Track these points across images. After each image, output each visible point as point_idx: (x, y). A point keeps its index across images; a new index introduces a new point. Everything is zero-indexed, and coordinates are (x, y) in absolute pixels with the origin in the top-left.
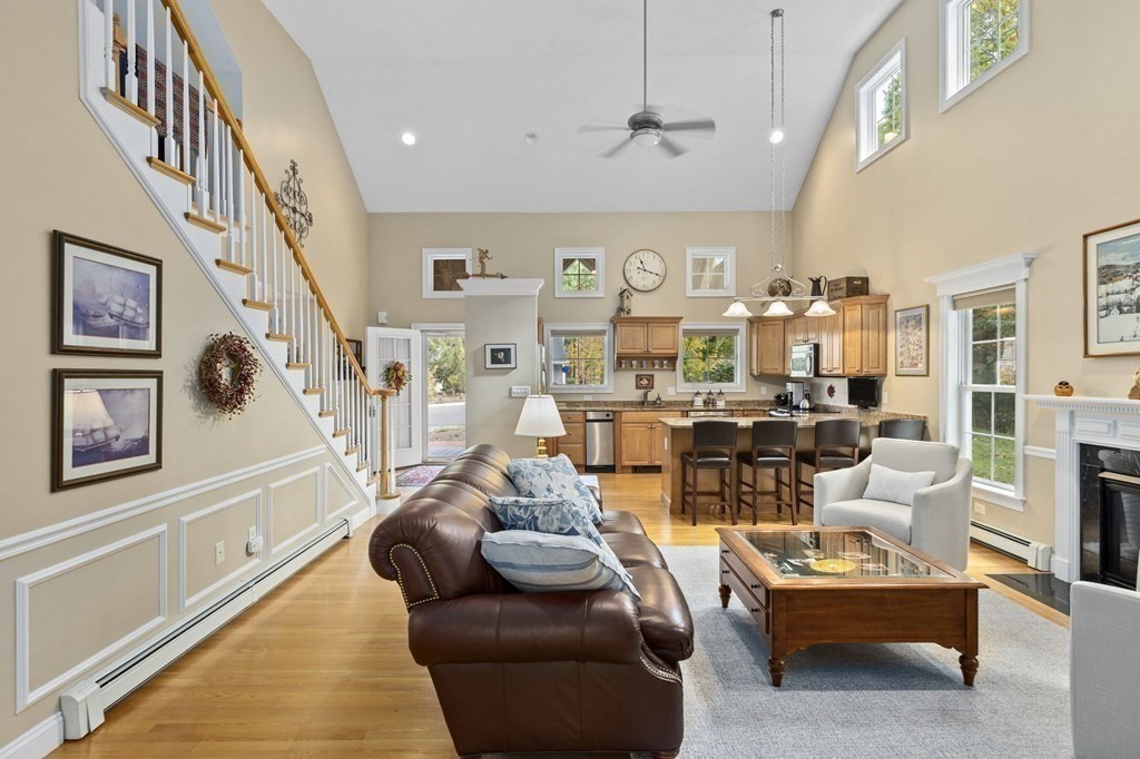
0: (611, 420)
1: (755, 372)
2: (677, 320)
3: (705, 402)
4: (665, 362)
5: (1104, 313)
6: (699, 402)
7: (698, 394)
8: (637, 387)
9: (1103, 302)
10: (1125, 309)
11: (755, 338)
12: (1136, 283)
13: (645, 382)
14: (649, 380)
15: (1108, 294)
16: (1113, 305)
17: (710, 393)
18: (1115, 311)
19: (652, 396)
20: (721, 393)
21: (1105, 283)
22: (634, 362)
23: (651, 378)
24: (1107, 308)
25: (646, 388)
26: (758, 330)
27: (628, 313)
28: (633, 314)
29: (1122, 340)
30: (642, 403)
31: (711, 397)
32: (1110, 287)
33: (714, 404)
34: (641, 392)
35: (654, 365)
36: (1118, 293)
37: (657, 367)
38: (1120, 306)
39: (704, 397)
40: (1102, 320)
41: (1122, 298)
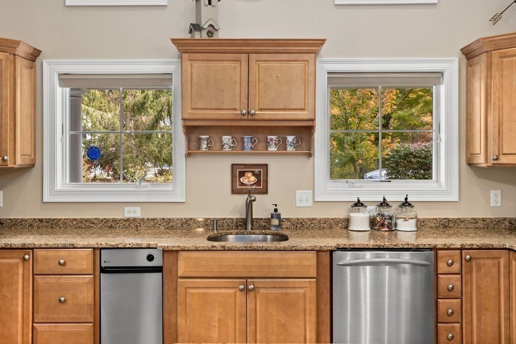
0: (158, 269)
1: (481, 160)
2: (313, 46)
3: (373, 222)
4: (290, 138)
6: (360, 221)
7: (358, 204)
8: (234, 192)
11: (479, 87)
13: (250, 179)
14: (257, 175)
17: (384, 204)
19: (262, 208)
20: (406, 204)
22: (227, 139)
23: (261, 174)
25: (249, 192)
26: (489, 67)
27: (210, 33)
28: (221, 35)
30: (243, 224)
31: (386, 212)
33: (392, 228)
34: (242, 199)
35: (267, 144)
37: (273, 149)
39: (372, 210)
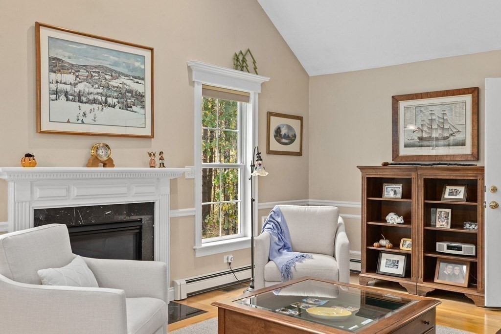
5: (54, 97)
9: (53, 87)
10: (71, 97)
12: (78, 79)
15: (57, 82)
16: (61, 91)
18: (63, 97)
21: (55, 72)
24: (56, 92)
29: (68, 122)
32: (59, 77)
36: (65, 84)
38: (66, 94)
40: (52, 102)
41: (68, 88)
